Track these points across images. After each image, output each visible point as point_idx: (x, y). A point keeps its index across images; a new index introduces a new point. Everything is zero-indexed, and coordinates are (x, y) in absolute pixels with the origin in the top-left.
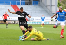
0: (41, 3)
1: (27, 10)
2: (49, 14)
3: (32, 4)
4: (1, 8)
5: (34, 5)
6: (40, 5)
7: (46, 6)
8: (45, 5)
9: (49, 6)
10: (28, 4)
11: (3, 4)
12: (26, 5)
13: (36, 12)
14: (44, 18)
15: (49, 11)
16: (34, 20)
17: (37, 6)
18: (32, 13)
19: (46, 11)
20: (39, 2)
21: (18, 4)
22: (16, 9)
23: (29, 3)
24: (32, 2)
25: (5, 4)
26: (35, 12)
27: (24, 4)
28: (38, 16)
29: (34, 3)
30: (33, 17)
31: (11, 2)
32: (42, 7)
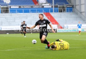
0: (75, 9)
1: (61, 18)
2: (84, 21)
3: (66, 11)
4: (34, 17)
5: (68, 12)
6: (74, 12)
7: (81, 13)
8: (79, 12)
9: (84, 12)
10: (61, 12)
11: (36, 12)
12: (59, 12)
13: (71, 19)
14: (81, 25)
15: (84, 17)
16: (69, 28)
17: (72, 12)
18: (66, 20)
19: (81, 17)
20: (73, 9)
21: (51, 12)
22: (49, 17)
23: (63, 10)
24: (66, 9)
25: (38, 12)
26: (69, 19)
27: (57, 12)
28: (72, 23)
29: (67, 10)
30: (67, 25)
31: (43, 10)
32: (77, 14)
